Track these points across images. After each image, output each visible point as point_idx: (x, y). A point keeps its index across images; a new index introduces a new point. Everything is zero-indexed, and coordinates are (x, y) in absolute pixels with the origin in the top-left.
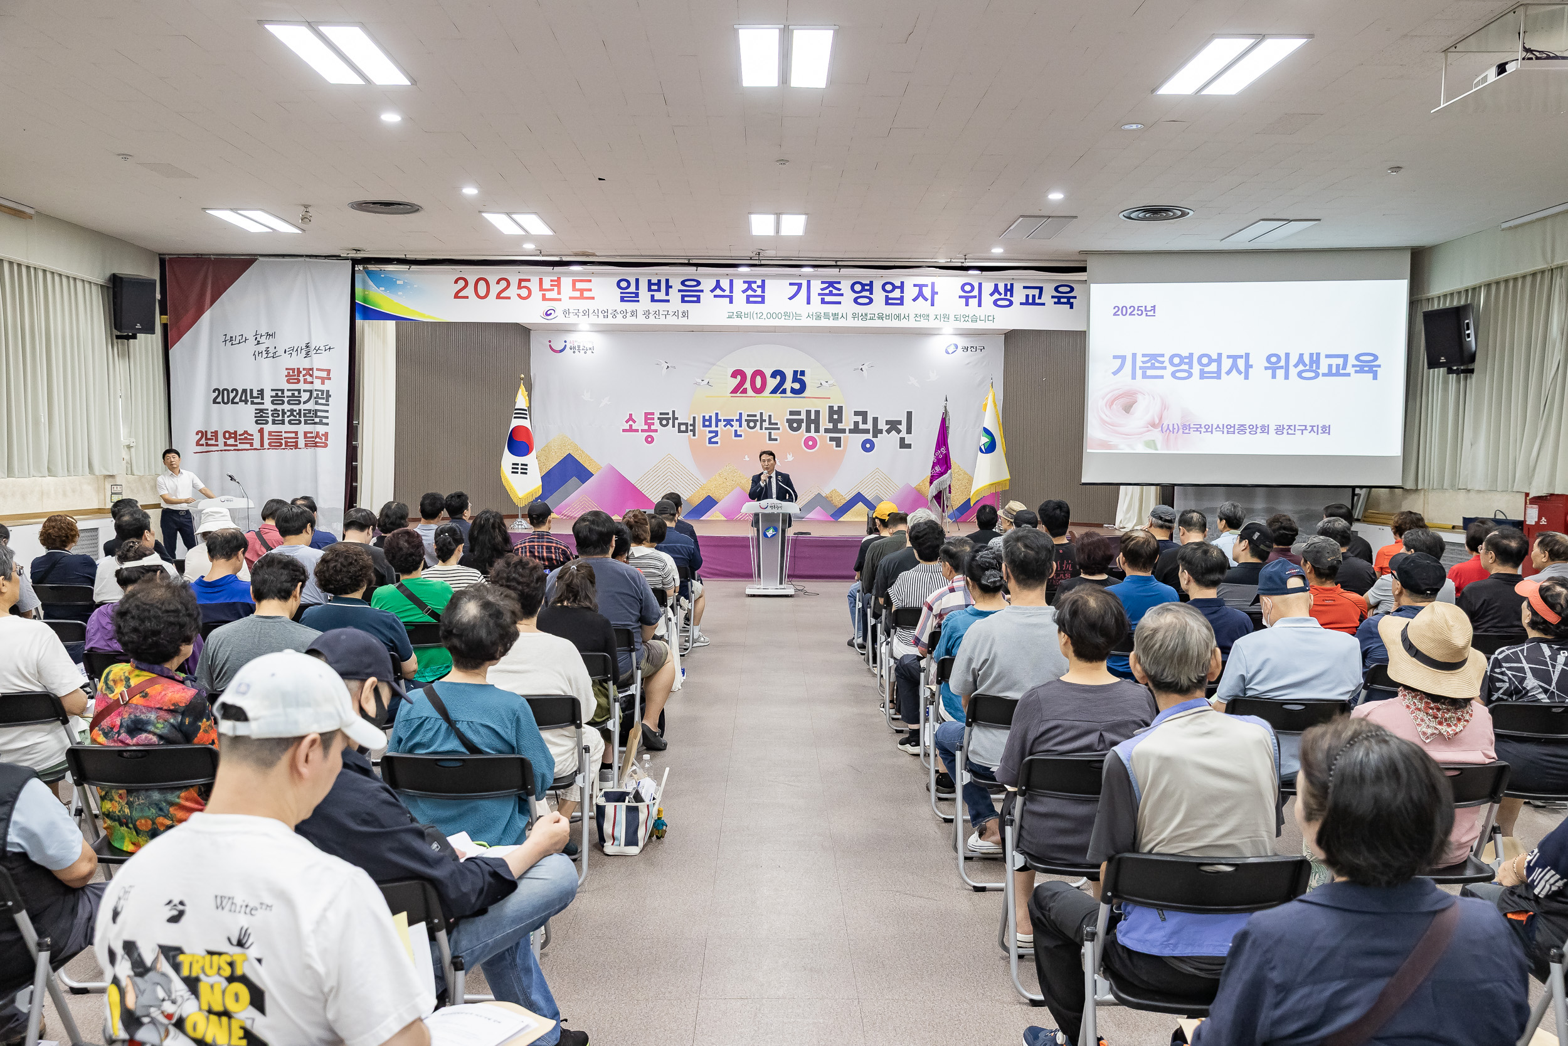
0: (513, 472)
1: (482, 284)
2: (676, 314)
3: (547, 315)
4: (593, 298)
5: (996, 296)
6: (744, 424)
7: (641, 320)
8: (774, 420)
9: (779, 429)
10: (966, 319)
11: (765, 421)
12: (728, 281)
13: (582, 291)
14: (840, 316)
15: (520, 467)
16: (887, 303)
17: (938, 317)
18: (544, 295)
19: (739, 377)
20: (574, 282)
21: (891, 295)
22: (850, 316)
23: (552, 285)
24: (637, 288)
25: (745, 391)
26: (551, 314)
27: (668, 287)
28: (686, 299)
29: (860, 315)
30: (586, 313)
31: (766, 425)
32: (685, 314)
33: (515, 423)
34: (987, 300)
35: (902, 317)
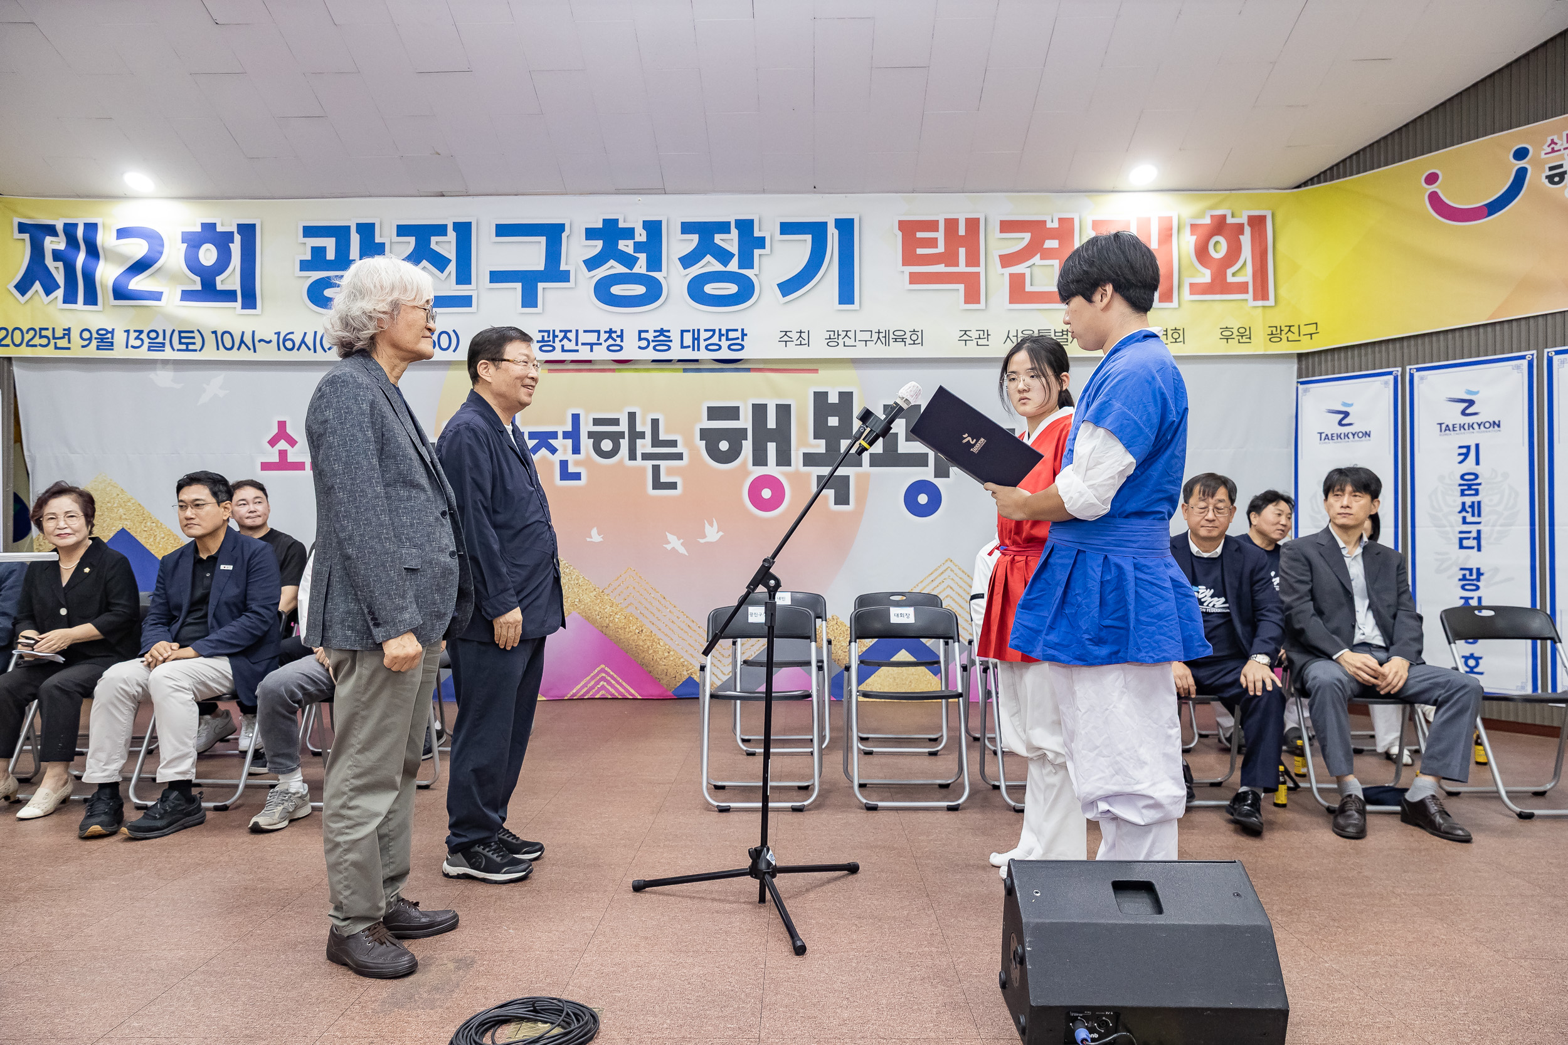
6: (586, 443)
8: (667, 431)
9: (679, 456)
11: (642, 435)
31: (644, 445)
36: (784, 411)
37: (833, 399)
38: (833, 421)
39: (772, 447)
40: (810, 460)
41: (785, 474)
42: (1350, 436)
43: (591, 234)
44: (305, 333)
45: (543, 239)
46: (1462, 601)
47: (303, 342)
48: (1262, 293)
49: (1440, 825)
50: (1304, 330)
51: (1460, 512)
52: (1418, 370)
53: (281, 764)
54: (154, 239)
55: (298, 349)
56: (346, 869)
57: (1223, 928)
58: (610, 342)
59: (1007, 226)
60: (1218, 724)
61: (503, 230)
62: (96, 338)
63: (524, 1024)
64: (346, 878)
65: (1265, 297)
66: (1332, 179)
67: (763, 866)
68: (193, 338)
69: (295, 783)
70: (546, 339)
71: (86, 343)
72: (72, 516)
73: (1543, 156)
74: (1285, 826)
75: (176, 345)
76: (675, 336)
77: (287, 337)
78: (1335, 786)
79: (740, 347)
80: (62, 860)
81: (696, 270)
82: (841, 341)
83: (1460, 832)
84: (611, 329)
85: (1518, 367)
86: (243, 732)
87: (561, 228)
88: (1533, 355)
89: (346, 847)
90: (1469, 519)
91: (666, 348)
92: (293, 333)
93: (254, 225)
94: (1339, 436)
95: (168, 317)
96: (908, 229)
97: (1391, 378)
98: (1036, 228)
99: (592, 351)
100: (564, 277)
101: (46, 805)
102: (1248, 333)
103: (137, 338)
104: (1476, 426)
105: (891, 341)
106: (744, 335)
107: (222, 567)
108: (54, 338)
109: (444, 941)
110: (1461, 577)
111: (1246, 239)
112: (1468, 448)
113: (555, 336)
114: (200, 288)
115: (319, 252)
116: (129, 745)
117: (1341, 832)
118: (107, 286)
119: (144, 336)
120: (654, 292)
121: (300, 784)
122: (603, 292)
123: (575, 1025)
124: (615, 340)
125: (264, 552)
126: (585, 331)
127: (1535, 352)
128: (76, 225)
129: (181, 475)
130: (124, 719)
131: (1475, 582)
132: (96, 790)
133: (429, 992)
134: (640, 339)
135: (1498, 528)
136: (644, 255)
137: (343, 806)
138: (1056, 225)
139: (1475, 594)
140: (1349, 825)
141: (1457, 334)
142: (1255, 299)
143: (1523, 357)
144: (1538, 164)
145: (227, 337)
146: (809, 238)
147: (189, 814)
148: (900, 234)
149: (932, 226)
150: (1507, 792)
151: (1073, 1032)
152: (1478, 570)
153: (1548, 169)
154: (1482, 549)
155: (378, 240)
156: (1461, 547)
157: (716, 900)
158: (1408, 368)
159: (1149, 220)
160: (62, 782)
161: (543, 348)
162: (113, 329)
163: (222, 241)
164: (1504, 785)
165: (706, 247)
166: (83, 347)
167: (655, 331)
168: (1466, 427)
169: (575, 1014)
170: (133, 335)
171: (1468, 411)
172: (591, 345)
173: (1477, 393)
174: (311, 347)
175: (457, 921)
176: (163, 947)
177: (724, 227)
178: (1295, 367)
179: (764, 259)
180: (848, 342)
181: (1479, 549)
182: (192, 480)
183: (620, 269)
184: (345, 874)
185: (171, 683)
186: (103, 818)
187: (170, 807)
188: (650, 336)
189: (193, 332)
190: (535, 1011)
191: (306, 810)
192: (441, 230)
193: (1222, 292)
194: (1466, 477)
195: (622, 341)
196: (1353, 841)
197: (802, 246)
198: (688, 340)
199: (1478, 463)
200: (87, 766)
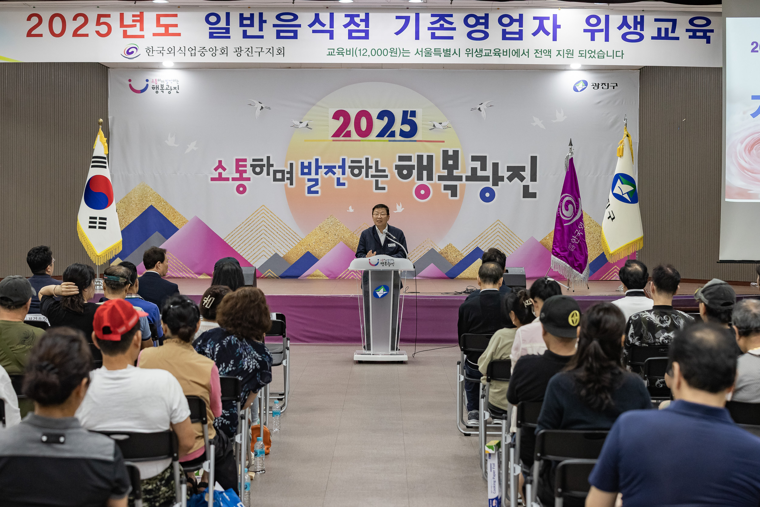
0: (90, 227)
1: (57, 20)
2: (271, 51)
3: (128, 53)
4: (179, 35)
5: (625, 30)
6: (348, 171)
7: (232, 58)
8: (382, 166)
9: (386, 176)
10: (592, 55)
11: (371, 167)
12: (329, 14)
13: (167, 27)
14: (452, 52)
15: (98, 221)
16: (504, 38)
17: (561, 53)
18: (125, 32)
19: (342, 119)
20: (158, 17)
21: (508, 29)
22: (463, 52)
23: (133, 21)
24: (228, 23)
25: (348, 134)
26: (132, 52)
27: (262, 21)
28: (282, 34)
29: (474, 51)
30: (171, 51)
31: (372, 172)
32: (281, 51)
33: (93, 172)
34: (615, 34)
35: (521, 53)
36: (430, 158)
37: (451, 153)
38: (451, 162)
39: (425, 173)
40: (441, 178)
41: (430, 184)
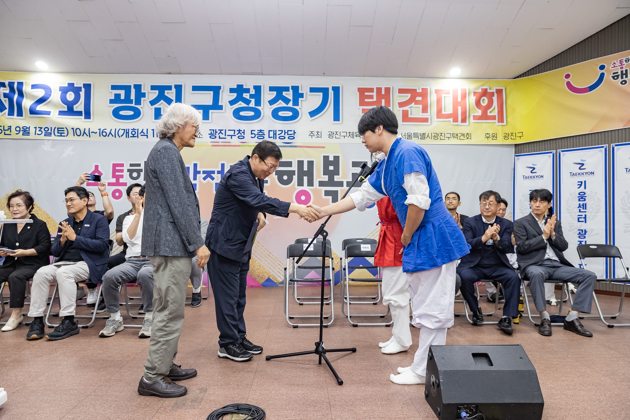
36: (311, 164)
37: (331, 159)
38: (331, 168)
39: (305, 178)
40: (322, 184)
41: (311, 190)
42: (535, 177)
43: (232, 90)
44: (111, 130)
45: (212, 92)
46: (579, 243)
47: (110, 133)
48: (501, 120)
49: (580, 330)
50: (518, 135)
51: (578, 207)
52: (562, 151)
53: (112, 309)
54: (47, 89)
55: (108, 136)
56: (161, 352)
57: (517, 371)
58: (239, 135)
59: (401, 91)
60: (487, 291)
61: (195, 88)
62: (22, 130)
63: (234, 415)
64: (160, 356)
65: (502, 121)
66: (528, 75)
67: (320, 349)
68: (64, 131)
69: (118, 317)
70: (212, 133)
71: (18, 132)
72: (19, 206)
73: (611, 69)
74: (520, 331)
75: (56, 134)
76: (266, 133)
77: (104, 131)
78: (539, 316)
79: (293, 138)
80: (21, 349)
81: (275, 106)
82: (334, 136)
83: (588, 333)
84: (239, 130)
85: (601, 151)
86: (88, 296)
87: (219, 88)
88: (606, 146)
89: (163, 343)
90: (582, 210)
91: (263, 137)
92: (106, 129)
93: (91, 84)
94: (531, 177)
95: (53, 122)
96: (362, 91)
97: (552, 154)
98: (413, 92)
99: (231, 138)
100: (221, 108)
101: (14, 325)
102: (496, 136)
103: (40, 131)
104: (584, 174)
105: (355, 136)
106: (294, 133)
107: (85, 225)
108: (4, 130)
109: (192, 381)
110: (578, 233)
111: (495, 98)
112: (582, 182)
113: (216, 132)
114: (66, 110)
115: (117, 96)
116: (47, 301)
117: (542, 333)
118: (27, 109)
119: (42, 130)
120: (258, 115)
121: (119, 317)
122: (236, 114)
123: (256, 415)
124: (241, 134)
125: (103, 219)
126: (229, 130)
127: (607, 145)
128: (14, 83)
129: (66, 189)
130: (46, 289)
131: (584, 235)
132: (33, 319)
133: (191, 402)
134: (252, 134)
135: (593, 214)
136: (254, 100)
137: (164, 326)
138: (420, 91)
139: (584, 240)
140: (545, 331)
141: (577, 138)
142: (498, 122)
143: (603, 147)
144: (609, 71)
145: (78, 130)
146: (321, 94)
147: (73, 330)
148: (358, 93)
149: (371, 90)
150: (604, 317)
151: (460, 414)
152: (585, 230)
153: (612, 74)
154: (587, 222)
155: (143, 91)
156: (579, 221)
157: (301, 364)
158: (558, 150)
159: (457, 90)
160: (19, 316)
161: (211, 137)
162: (29, 127)
163: (77, 91)
164: (603, 314)
165: (279, 97)
166: (16, 134)
167: (258, 131)
168: (581, 174)
169: (255, 410)
170: (38, 129)
171: (581, 168)
172: (231, 136)
173: (585, 161)
174: (114, 135)
175: (197, 373)
176: (74, 385)
177: (287, 89)
178: (514, 150)
179: (303, 102)
180: (337, 136)
181: (586, 222)
182: (70, 190)
183: (244, 105)
184: (161, 355)
185: (66, 275)
186: (37, 331)
187: (66, 327)
188: (256, 132)
189: (63, 128)
190: (238, 409)
191: (122, 328)
192: (169, 88)
193: (486, 119)
194: (581, 194)
195: (244, 134)
196: (547, 337)
197: (318, 98)
198: (272, 134)
199: (585, 188)
200: (30, 310)
